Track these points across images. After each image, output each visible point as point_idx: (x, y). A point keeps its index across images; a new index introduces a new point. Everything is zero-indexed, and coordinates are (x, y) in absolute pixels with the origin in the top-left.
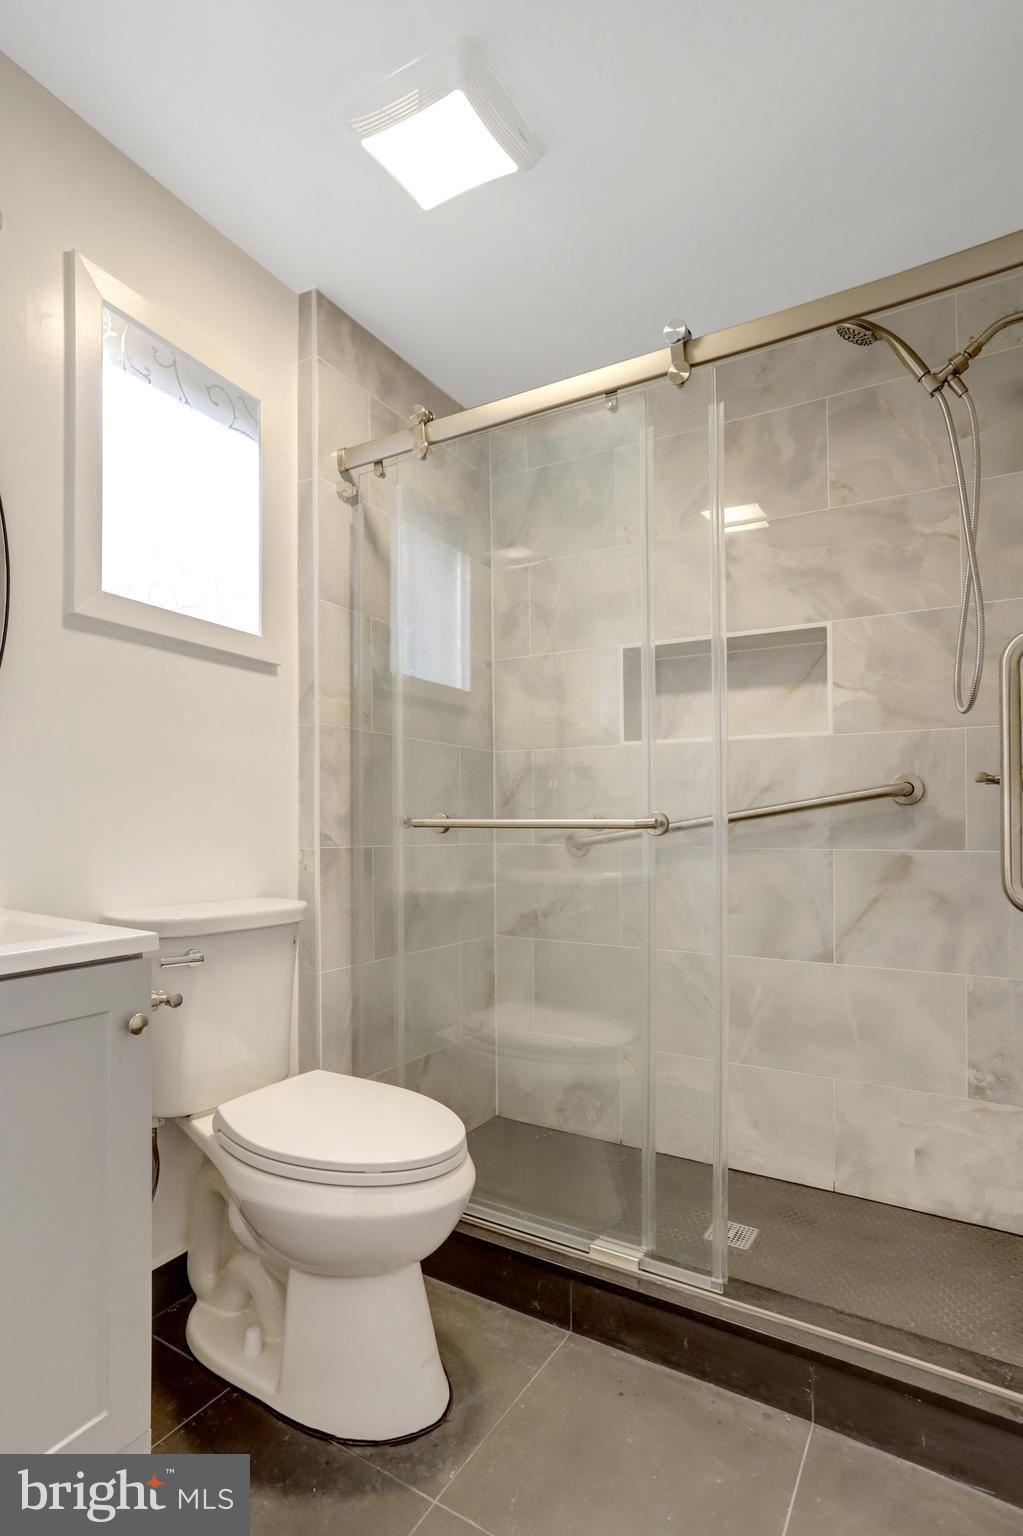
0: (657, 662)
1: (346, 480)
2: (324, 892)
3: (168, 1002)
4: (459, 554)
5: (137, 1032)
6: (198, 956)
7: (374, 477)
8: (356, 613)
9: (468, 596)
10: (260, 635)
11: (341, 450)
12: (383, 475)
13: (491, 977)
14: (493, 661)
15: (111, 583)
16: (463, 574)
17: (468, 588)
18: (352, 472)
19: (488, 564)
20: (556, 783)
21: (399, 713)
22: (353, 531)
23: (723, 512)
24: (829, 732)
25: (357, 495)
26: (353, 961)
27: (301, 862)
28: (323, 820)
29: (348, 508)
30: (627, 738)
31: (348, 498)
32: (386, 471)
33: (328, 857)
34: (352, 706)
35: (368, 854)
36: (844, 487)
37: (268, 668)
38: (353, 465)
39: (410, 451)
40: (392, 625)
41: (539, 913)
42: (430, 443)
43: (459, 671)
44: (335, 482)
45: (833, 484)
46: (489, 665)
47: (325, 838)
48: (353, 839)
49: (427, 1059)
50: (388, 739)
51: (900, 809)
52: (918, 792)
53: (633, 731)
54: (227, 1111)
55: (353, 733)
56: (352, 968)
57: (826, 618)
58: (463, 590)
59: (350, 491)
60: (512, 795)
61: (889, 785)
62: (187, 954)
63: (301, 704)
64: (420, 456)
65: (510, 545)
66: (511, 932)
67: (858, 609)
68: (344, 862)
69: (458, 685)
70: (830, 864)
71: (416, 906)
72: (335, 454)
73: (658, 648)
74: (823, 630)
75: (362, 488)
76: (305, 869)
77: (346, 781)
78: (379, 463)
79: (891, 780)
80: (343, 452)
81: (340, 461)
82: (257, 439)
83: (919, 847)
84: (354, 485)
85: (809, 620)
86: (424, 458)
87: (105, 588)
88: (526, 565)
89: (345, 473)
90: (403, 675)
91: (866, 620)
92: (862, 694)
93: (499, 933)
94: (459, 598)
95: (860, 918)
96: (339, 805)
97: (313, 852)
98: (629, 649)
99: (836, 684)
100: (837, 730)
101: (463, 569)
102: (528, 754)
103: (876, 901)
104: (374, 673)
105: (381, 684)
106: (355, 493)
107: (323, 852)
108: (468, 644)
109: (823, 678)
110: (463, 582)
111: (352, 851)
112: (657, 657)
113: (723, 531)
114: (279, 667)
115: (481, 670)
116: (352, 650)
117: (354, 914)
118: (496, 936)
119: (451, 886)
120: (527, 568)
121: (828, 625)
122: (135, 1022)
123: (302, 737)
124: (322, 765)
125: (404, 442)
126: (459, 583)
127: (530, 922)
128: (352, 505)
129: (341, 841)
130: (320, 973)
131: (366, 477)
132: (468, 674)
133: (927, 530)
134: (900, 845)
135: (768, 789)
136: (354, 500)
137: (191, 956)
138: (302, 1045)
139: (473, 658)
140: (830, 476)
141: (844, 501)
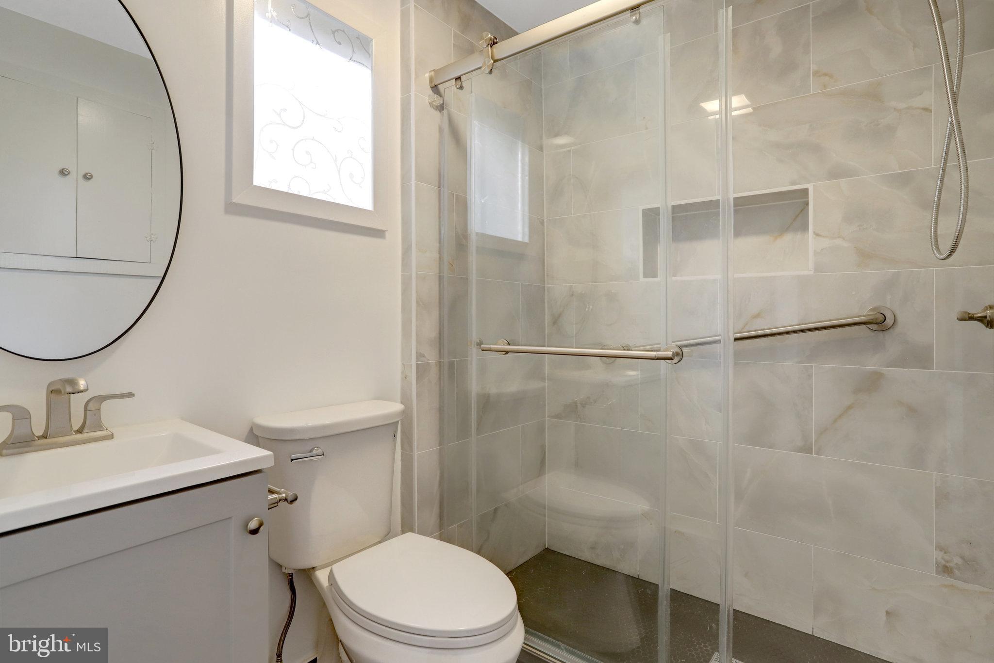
0: (673, 217)
1: (435, 93)
2: (419, 395)
3: (286, 500)
4: (520, 144)
5: (254, 532)
6: (320, 451)
7: (456, 89)
8: (442, 189)
9: (527, 173)
10: (373, 210)
11: (432, 71)
12: (461, 88)
13: (543, 447)
14: (545, 220)
15: (259, 180)
16: (523, 159)
17: (527, 168)
18: (440, 87)
19: (541, 148)
20: (591, 307)
21: (473, 261)
22: (441, 130)
23: (731, 99)
24: (811, 272)
25: (443, 104)
26: (440, 444)
27: (403, 373)
28: (418, 342)
29: (437, 114)
30: (645, 276)
31: (437, 107)
32: (464, 84)
33: (422, 370)
34: (440, 258)
35: (452, 365)
36: (826, 75)
37: (378, 233)
38: (440, 82)
39: (480, 68)
40: (469, 197)
41: (579, 405)
42: (495, 61)
43: (520, 227)
44: (427, 95)
45: (816, 73)
46: (542, 223)
47: (420, 355)
48: (441, 354)
49: (496, 510)
50: (466, 281)
51: (872, 334)
52: (889, 321)
53: (650, 270)
54: (338, 569)
55: (440, 278)
56: (440, 449)
57: (809, 182)
58: (523, 170)
59: (438, 101)
60: (560, 315)
61: (864, 316)
62: (311, 451)
63: (403, 259)
64: (488, 71)
65: (557, 135)
66: (558, 416)
67: (837, 173)
68: (433, 372)
69: (520, 239)
70: (810, 376)
71: (487, 403)
72: (427, 75)
73: (674, 207)
74: (805, 192)
75: (446, 98)
76: (406, 378)
77: (435, 314)
78: (458, 78)
79: (864, 312)
80: (433, 73)
81: (431, 80)
82: (371, 68)
83: (889, 365)
84: (441, 96)
85: (793, 184)
86: (491, 72)
87: (255, 183)
88: (568, 149)
89: (435, 88)
90: (477, 234)
91: (843, 182)
92: (839, 242)
93: (550, 417)
94: (520, 175)
95: (835, 421)
96: (430, 329)
97: (411, 365)
98: (649, 209)
99: (817, 234)
100: (817, 269)
101: (523, 155)
102: (571, 287)
103: (850, 408)
104: (456, 231)
105: (462, 241)
106: (442, 103)
107: (418, 366)
108: (527, 208)
109: (805, 227)
110: (523, 163)
111: (440, 364)
112: (672, 214)
113: (731, 115)
114: (386, 232)
115: (537, 226)
116: (440, 217)
117: (441, 410)
118: (547, 418)
119: (513, 386)
120: (569, 151)
121: (810, 187)
122: (253, 525)
123: (403, 283)
124: (417, 302)
125: (477, 61)
126: (520, 164)
127: (573, 410)
128: (440, 112)
129: (432, 357)
130: (416, 453)
131: (450, 90)
132: (527, 230)
133: (902, 106)
134: (872, 363)
135: (757, 316)
136: (441, 108)
137: (314, 452)
138: (403, 504)
139: (530, 219)
140: (813, 67)
141: (825, 87)
